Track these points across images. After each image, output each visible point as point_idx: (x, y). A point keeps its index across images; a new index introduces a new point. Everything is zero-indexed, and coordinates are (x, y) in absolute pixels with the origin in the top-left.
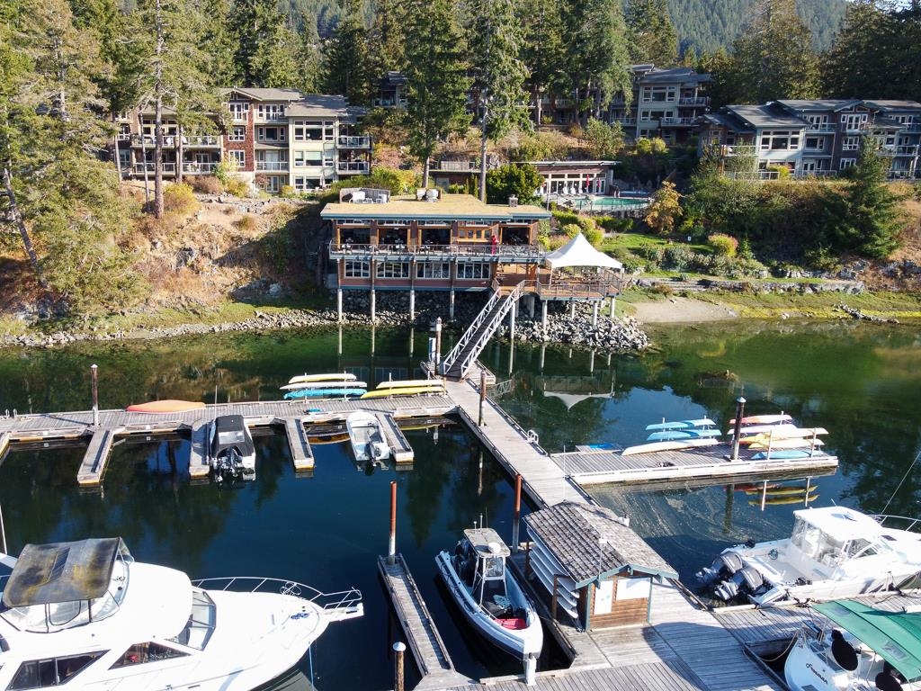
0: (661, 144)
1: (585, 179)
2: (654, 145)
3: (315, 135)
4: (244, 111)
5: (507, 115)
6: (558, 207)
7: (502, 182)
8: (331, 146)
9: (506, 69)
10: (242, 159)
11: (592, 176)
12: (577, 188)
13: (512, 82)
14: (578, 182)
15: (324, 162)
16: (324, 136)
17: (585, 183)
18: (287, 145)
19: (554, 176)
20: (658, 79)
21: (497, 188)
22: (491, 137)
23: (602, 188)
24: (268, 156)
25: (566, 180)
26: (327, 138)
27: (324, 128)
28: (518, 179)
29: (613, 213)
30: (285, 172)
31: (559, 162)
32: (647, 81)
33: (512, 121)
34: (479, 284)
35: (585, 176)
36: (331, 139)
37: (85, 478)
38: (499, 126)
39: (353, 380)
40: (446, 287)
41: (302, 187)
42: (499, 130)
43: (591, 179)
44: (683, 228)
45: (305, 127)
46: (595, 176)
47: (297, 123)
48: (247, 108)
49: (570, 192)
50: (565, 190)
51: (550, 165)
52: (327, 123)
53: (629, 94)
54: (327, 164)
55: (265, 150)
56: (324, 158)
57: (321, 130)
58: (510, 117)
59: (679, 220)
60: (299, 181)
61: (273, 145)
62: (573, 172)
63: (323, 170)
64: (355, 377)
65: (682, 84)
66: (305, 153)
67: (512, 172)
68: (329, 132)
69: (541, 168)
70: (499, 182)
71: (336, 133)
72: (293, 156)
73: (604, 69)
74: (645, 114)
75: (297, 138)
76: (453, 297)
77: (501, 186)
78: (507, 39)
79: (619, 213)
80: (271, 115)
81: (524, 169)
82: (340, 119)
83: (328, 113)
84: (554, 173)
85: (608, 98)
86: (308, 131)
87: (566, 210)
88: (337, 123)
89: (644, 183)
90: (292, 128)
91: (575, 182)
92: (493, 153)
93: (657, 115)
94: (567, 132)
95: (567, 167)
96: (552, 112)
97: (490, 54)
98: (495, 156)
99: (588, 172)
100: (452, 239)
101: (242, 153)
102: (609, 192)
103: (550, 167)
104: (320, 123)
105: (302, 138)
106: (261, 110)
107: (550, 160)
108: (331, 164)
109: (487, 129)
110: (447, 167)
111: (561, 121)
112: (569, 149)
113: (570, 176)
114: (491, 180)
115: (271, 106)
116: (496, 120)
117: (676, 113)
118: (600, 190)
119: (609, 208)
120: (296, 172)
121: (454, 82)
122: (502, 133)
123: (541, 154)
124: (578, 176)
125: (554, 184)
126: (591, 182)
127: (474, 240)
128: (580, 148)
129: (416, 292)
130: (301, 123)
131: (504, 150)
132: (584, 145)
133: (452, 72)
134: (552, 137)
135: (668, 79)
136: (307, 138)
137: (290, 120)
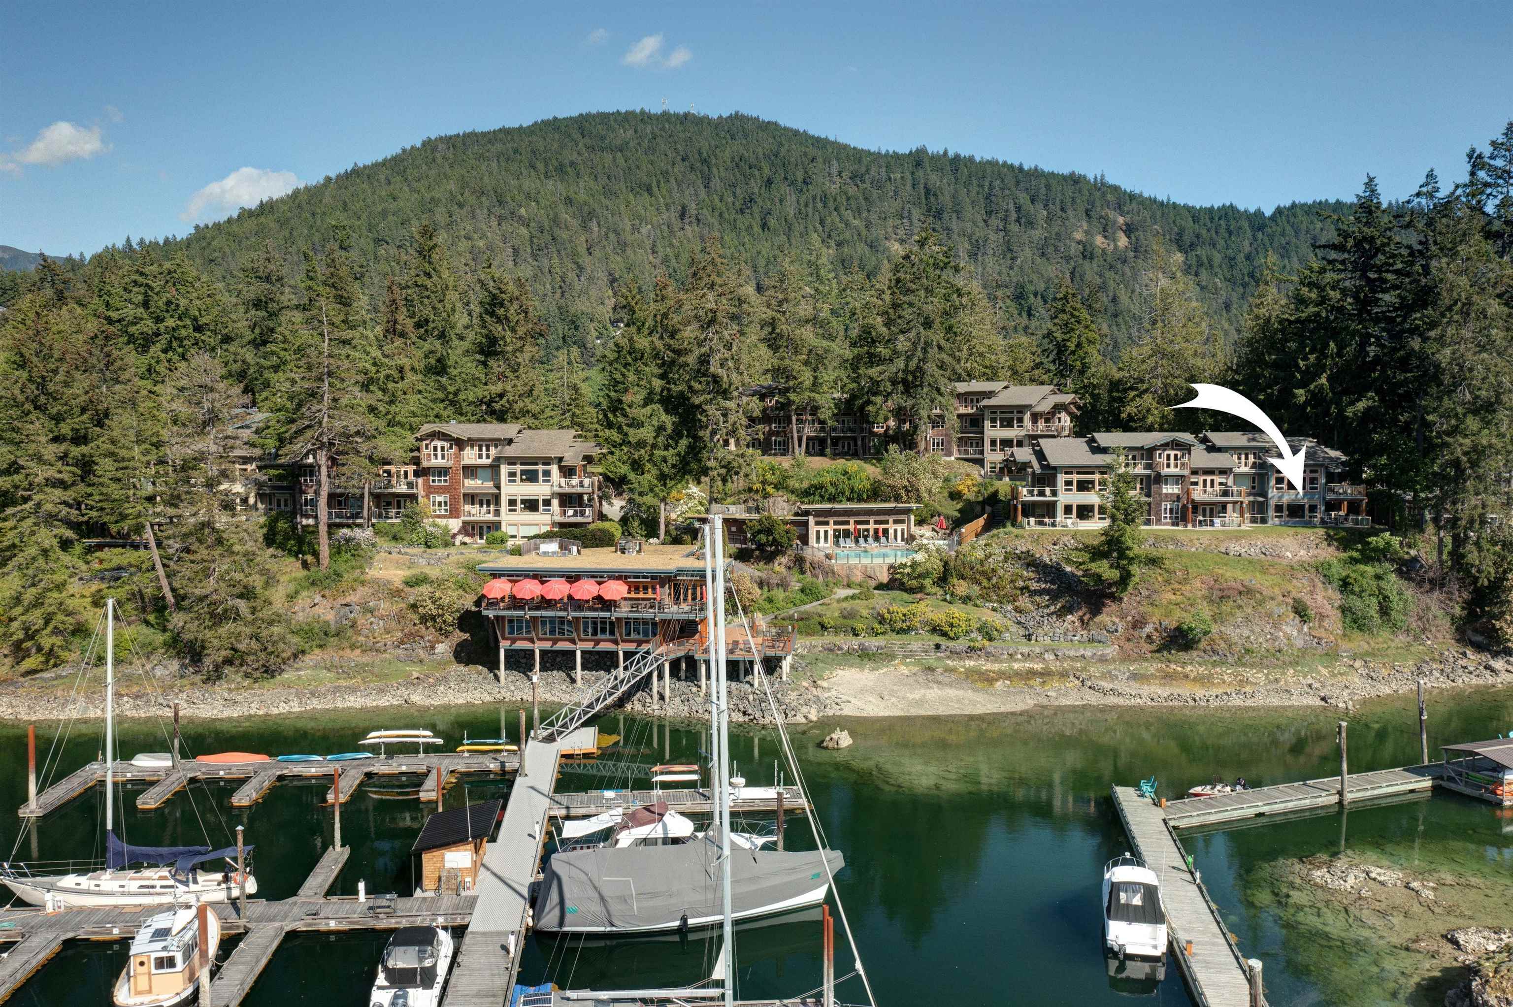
3: (531, 477)
4: (448, 451)
8: (550, 489)
10: (446, 505)
11: (886, 522)
14: (868, 530)
15: (541, 507)
16: (541, 478)
18: (500, 488)
25: (852, 528)
26: (544, 481)
27: (540, 468)
30: (497, 520)
36: (549, 481)
37: (143, 803)
39: (429, 737)
41: (516, 537)
45: (518, 468)
46: (891, 522)
47: (509, 465)
48: (451, 448)
52: (544, 464)
54: (544, 510)
55: (475, 494)
57: (537, 471)
64: (431, 734)
66: (519, 497)
68: (547, 473)
69: (820, 513)
71: (554, 475)
72: (505, 501)
74: (993, 444)
75: (510, 481)
80: (484, 455)
82: (559, 459)
84: (836, 519)
86: (523, 472)
88: (556, 464)
90: (504, 470)
93: (1006, 445)
99: (881, 517)
101: (446, 498)
104: (536, 464)
105: (514, 481)
108: (549, 511)
115: (484, 444)
117: (1026, 442)
120: (509, 520)
130: (515, 464)
136: (522, 480)
137: (502, 461)
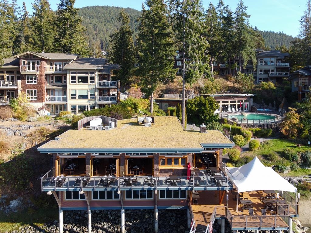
0: (272, 85)
1: (239, 103)
2: (269, 85)
3: (84, 80)
4: (36, 65)
5: (197, 68)
6: (228, 122)
7: (195, 107)
8: (94, 87)
9: (196, 41)
10: (35, 95)
11: (242, 101)
12: (235, 108)
13: (199, 48)
15: (89, 96)
16: (89, 81)
17: (239, 106)
18: (66, 86)
19: (223, 102)
20: (265, 55)
21: (193, 110)
22: (188, 82)
23: (248, 108)
24: (56, 93)
25: (229, 104)
26: (91, 82)
27: (89, 76)
28: (204, 105)
29: (260, 126)
30: (65, 102)
31: (225, 95)
32: (261, 56)
33: (200, 72)
34: (178, 203)
35: (239, 102)
36: (94, 82)
38: (192, 74)
40: (151, 207)
41: (76, 112)
42: (192, 77)
43: (242, 103)
44: (303, 136)
45: (77, 75)
46: (244, 101)
47: (72, 73)
48: (38, 64)
49: (231, 110)
50: (229, 109)
51: (221, 96)
52: (91, 73)
53: (255, 61)
54: (91, 98)
55: (54, 89)
56: (89, 94)
57: (87, 77)
58: (199, 69)
59: (300, 131)
60: (74, 108)
61: (58, 86)
62: (233, 100)
63: (89, 101)
65: (277, 57)
66: (77, 91)
67: (201, 101)
68: (92, 78)
69: (216, 98)
70: (194, 107)
71: (97, 79)
72: (69, 93)
73: (242, 49)
74: (261, 71)
75: (72, 82)
76: (157, 214)
77: (195, 109)
78: (195, 22)
79: (264, 125)
80: (58, 68)
81: (208, 99)
82: (100, 71)
83: (92, 67)
85: (246, 63)
86: (79, 78)
87: (233, 124)
88: (97, 73)
89: (267, 104)
90: (69, 76)
91: (234, 105)
92: (191, 90)
93: (266, 71)
94: (227, 79)
95: (229, 97)
96: (218, 70)
97: (185, 32)
98: (192, 91)
99: (240, 99)
100: (155, 166)
101: (35, 91)
102: (251, 110)
103: (221, 97)
104: (87, 73)
105: (75, 82)
106: (52, 65)
107: (220, 93)
108: (94, 98)
109: (185, 77)
110: (167, 97)
111: (222, 74)
112: (229, 87)
113: (231, 102)
114: (189, 106)
115: (58, 63)
116: (190, 71)
117: (275, 70)
118: (246, 108)
119: (256, 122)
120: (71, 102)
121: (166, 51)
122: (194, 79)
123: (215, 90)
124: (235, 102)
125: (223, 106)
126: (242, 105)
127: (173, 167)
128: (233, 87)
129: (126, 211)
130: (75, 73)
131: (196, 88)
132: (236, 85)
133: (164, 44)
134: (220, 82)
135: (270, 55)
136: (79, 82)
137: (68, 71)
